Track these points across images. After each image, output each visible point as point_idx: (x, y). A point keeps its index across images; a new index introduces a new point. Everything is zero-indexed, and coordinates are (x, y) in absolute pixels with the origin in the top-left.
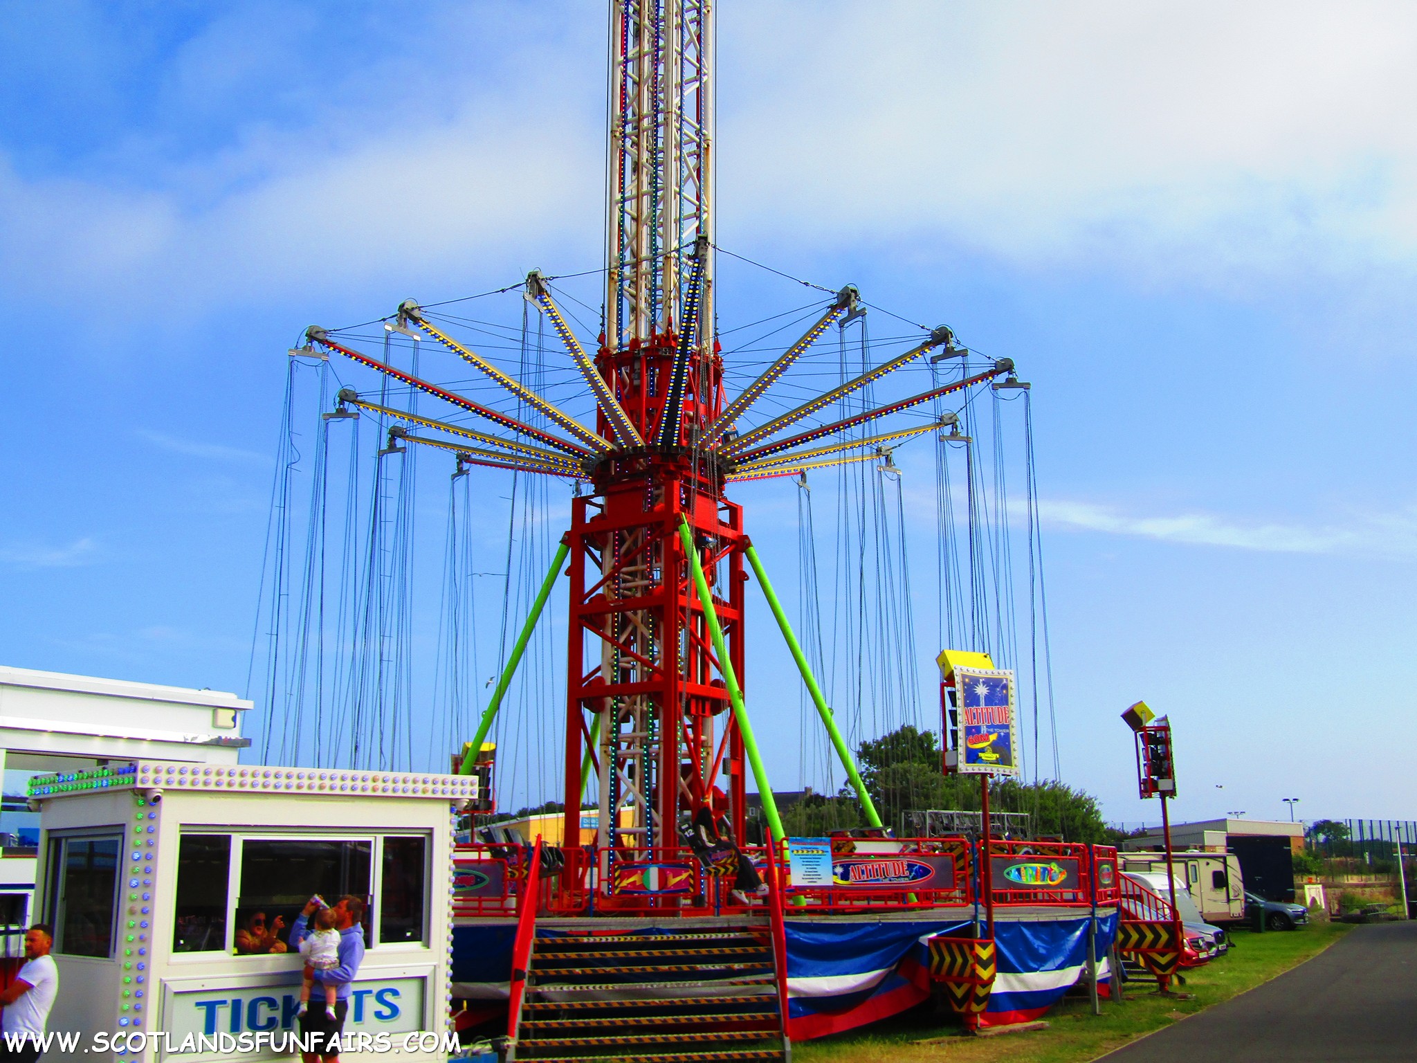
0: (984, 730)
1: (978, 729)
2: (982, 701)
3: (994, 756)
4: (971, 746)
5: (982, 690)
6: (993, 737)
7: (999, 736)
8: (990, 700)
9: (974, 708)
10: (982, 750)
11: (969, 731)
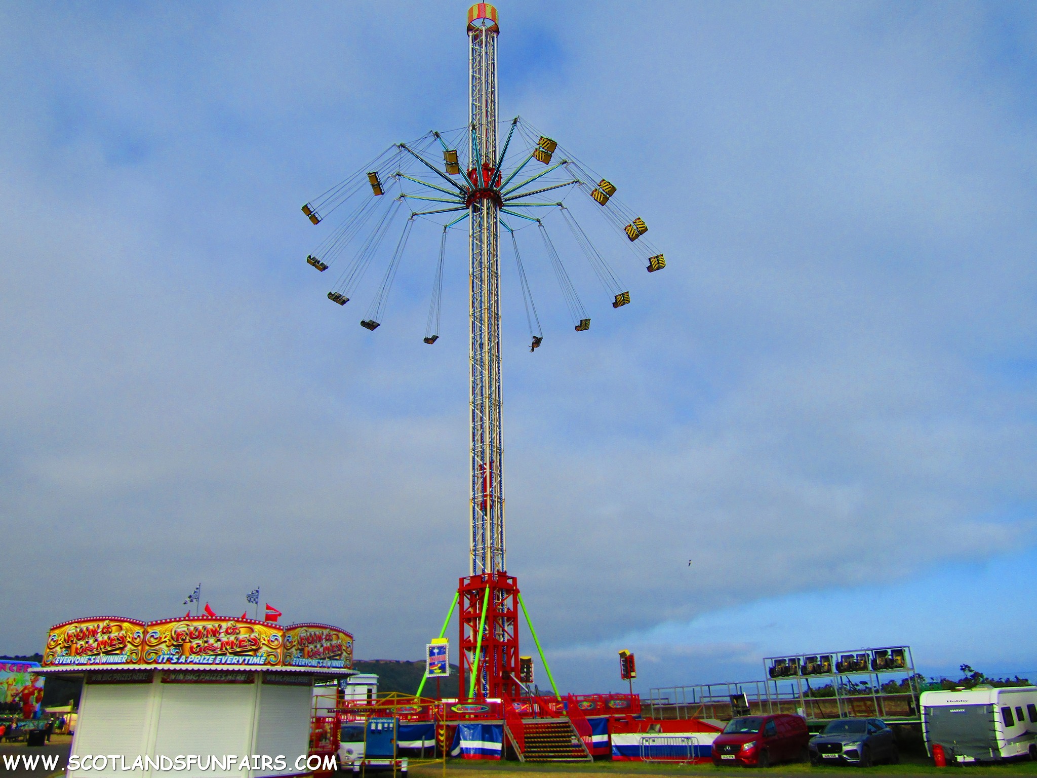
0: (436, 663)
1: (434, 663)
2: (436, 654)
3: (440, 671)
4: (431, 669)
5: (436, 651)
6: (439, 665)
7: (442, 664)
8: (438, 654)
9: (433, 657)
10: (435, 669)
11: (431, 664)
